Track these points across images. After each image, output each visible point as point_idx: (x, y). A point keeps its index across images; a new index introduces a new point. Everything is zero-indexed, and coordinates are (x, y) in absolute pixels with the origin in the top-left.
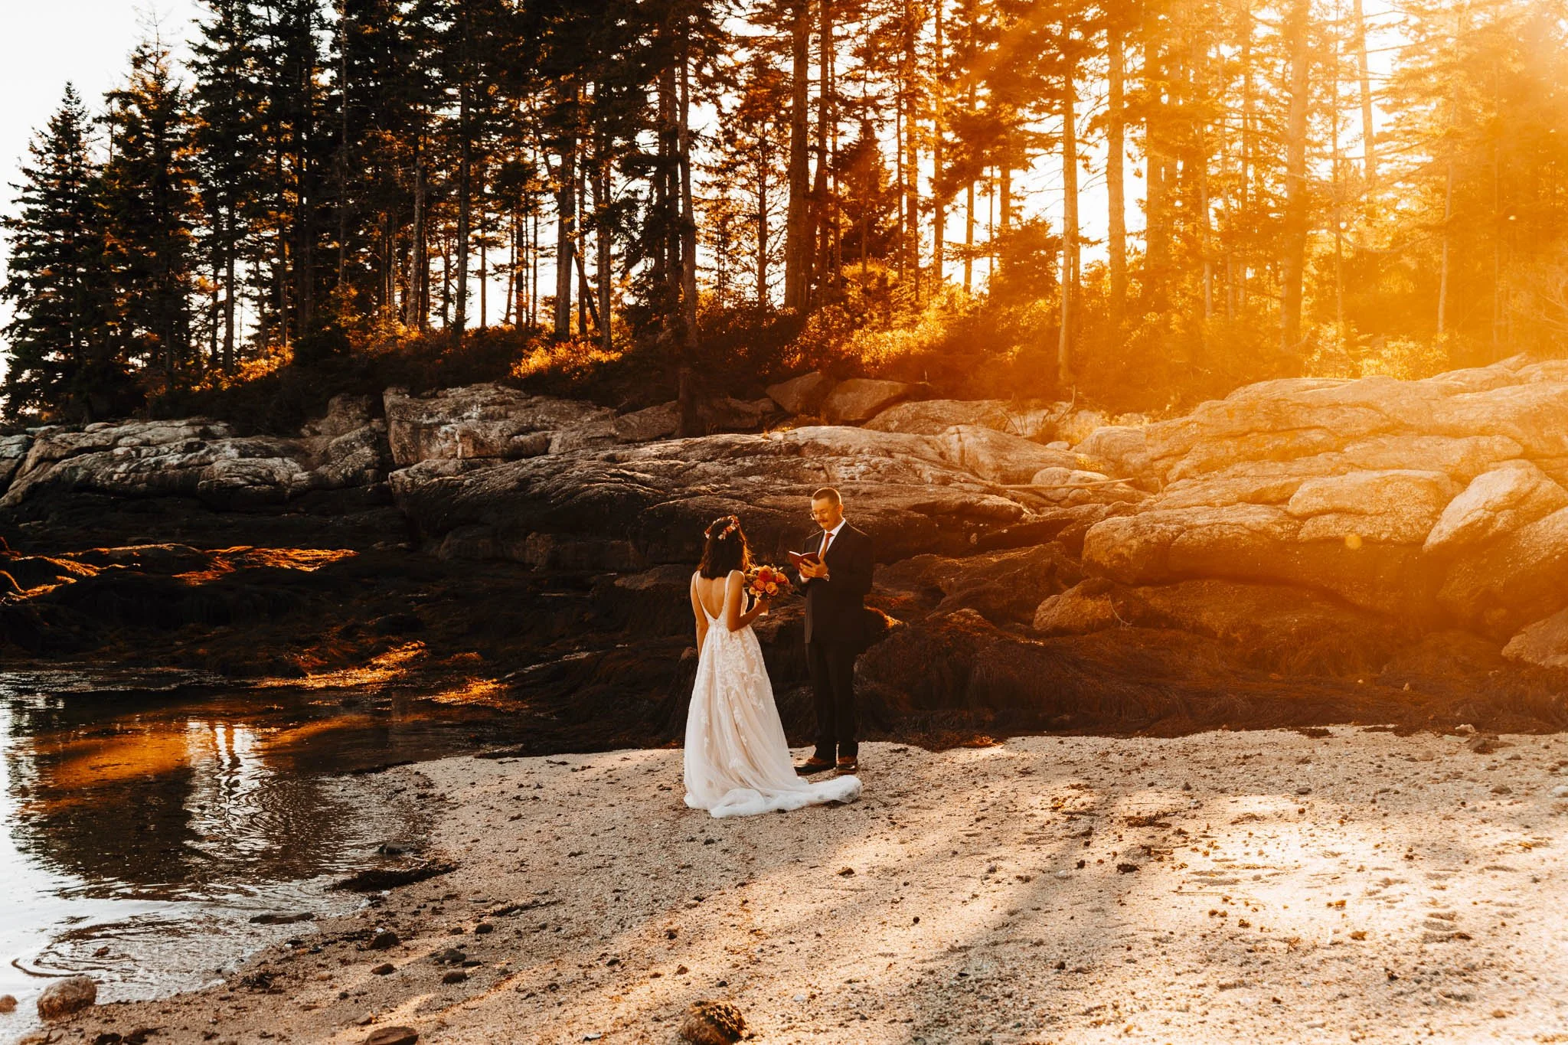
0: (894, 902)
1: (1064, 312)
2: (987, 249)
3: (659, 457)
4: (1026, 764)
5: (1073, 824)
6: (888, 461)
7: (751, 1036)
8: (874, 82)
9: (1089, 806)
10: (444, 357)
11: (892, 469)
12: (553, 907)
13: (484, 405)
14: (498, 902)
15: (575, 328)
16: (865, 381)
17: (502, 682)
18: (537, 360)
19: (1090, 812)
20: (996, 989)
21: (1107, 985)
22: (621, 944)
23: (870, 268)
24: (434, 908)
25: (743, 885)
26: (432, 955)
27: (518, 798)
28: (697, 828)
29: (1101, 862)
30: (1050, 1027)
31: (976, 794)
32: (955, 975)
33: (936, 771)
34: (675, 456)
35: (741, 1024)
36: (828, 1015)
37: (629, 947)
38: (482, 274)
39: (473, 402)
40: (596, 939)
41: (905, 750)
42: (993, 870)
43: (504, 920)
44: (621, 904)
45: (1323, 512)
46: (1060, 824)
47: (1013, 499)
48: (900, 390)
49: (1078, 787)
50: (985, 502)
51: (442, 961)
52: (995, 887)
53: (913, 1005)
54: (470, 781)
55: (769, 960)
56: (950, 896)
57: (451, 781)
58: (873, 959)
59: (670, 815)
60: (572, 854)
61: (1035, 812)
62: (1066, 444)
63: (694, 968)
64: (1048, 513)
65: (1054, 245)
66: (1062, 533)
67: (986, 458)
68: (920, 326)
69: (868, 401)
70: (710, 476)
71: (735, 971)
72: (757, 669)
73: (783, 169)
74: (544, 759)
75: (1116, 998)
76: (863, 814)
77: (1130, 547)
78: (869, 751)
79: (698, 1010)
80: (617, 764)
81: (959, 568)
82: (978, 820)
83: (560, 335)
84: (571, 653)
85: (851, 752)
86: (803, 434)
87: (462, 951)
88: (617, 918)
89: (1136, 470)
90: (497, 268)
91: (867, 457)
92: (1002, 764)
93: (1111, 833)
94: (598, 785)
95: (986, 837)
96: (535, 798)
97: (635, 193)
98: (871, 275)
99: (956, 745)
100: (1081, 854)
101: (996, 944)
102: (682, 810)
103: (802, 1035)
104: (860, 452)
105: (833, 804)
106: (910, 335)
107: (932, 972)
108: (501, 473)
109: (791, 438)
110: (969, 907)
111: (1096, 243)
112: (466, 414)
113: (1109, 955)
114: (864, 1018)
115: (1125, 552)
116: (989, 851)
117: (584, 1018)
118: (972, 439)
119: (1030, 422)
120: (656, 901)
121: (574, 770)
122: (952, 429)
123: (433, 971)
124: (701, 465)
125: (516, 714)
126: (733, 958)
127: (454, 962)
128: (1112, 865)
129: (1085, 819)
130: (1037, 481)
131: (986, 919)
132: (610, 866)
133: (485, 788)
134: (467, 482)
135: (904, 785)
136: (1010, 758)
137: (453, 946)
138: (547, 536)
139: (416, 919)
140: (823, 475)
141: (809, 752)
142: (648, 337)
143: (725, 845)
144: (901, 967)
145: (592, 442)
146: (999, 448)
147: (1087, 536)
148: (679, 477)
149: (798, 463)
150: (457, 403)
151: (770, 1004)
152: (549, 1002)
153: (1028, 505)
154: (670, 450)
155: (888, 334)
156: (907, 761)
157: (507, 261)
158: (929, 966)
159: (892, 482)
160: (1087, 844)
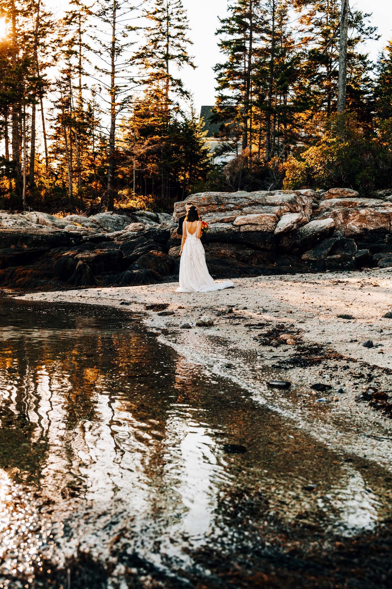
45: (246, 224)
118: (41, 216)
146: (51, 219)
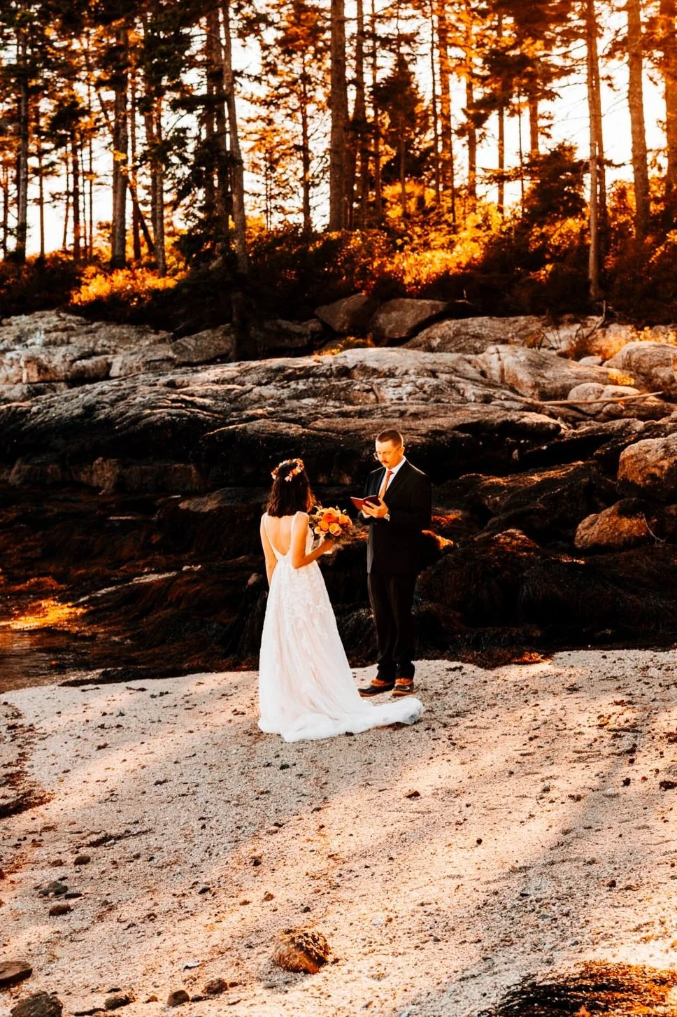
0: (459, 824)
1: (593, 232)
2: (518, 175)
3: (217, 382)
4: (573, 680)
5: (618, 742)
6: (433, 381)
7: (336, 961)
8: (407, 19)
9: (632, 722)
10: (8, 287)
11: (437, 389)
12: (144, 837)
13: (47, 332)
14: (93, 833)
15: (130, 252)
16: (408, 300)
17: (77, 606)
18: (95, 287)
19: (633, 729)
20: (554, 908)
21: (655, 901)
22: (211, 873)
23: (409, 189)
24: (34, 841)
25: (318, 809)
26: (36, 888)
27: (102, 727)
28: (272, 754)
29: (644, 779)
30: (604, 943)
31: (527, 713)
32: (517, 895)
33: (490, 689)
34: (232, 380)
35: (326, 949)
36: (404, 938)
37: (218, 875)
38: (40, 202)
39: (37, 329)
40: (187, 867)
41: (460, 668)
42: (546, 790)
43: (100, 850)
44: (207, 831)
46: (606, 742)
47: (552, 415)
48: (441, 308)
49: (621, 703)
50: (525, 420)
51: (46, 894)
52: (549, 806)
53: (480, 925)
54: (57, 710)
55: (347, 884)
56: (509, 817)
57: (39, 711)
58: (442, 881)
59: (247, 740)
60: (158, 783)
61: (583, 729)
62: (598, 359)
63: (280, 896)
64: (584, 428)
65: (581, 167)
66: (598, 452)
67: (524, 376)
68: (458, 248)
69: (410, 320)
70: (266, 399)
71: (317, 896)
72: (321, 601)
73: (324, 99)
74: (124, 685)
75: (663, 913)
76: (425, 734)
77: (662, 468)
78: (427, 670)
79: (287, 938)
80: (193, 689)
81: (503, 488)
82: (531, 739)
83: (118, 263)
84: (141, 575)
85: (409, 672)
86: (352, 357)
87: (64, 883)
88: (204, 846)
89: (664, 383)
90: (53, 196)
91: (413, 378)
92: (551, 681)
93: (653, 750)
94: (176, 711)
95: (539, 756)
96: (119, 726)
97: (184, 130)
98: (410, 196)
99: (508, 662)
100: (626, 771)
101: (552, 863)
102: (255, 734)
103: (382, 958)
104: (406, 373)
105: (398, 726)
106: (449, 256)
107: (496, 893)
108: (66, 400)
109: (341, 361)
110: (527, 827)
111: (619, 166)
112: (29, 342)
113: (655, 872)
114: (437, 940)
115: (657, 472)
116: (542, 770)
117: (183, 947)
118: (511, 358)
119: (564, 337)
120: (239, 828)
121: (153, 696)
122: (492, 349)
123: (38, 903)
124: (257, 390)
125: (93, 637)
126: (315, 883)
127: (57, 893)
128: (655, 782)
129: (629, 735)
130: (573, 397)
131: (541, 837)
132: (194, 793)
133: (71, 718)
134: (34, 409)
135: (462, 704)
136: (558, 675)
137: (55, 878)
138: (113, 461)
139: (18, 852)
140: (372, 396)
141: (371, 673)
142: (202, 265)
143: (299, 769)
144: (468, 889)
145: (153, 367)
146: (538, 365)
147: (622, 457)
148: (237, 402)
149: (349, 385)
150: (22, 331)
151: (352, 928)
152: (149, 932)
153: (565, 420)
154: (227, 375)
155: (428, 255)
156: (463, 680)
157: (63, 189)
158: (493, 887)
159: (438, 401)
160: (632, 761)
